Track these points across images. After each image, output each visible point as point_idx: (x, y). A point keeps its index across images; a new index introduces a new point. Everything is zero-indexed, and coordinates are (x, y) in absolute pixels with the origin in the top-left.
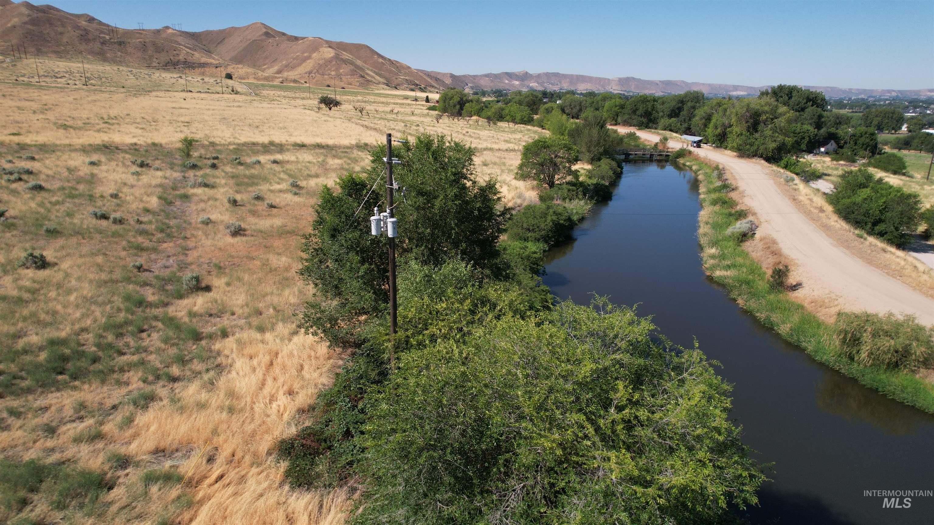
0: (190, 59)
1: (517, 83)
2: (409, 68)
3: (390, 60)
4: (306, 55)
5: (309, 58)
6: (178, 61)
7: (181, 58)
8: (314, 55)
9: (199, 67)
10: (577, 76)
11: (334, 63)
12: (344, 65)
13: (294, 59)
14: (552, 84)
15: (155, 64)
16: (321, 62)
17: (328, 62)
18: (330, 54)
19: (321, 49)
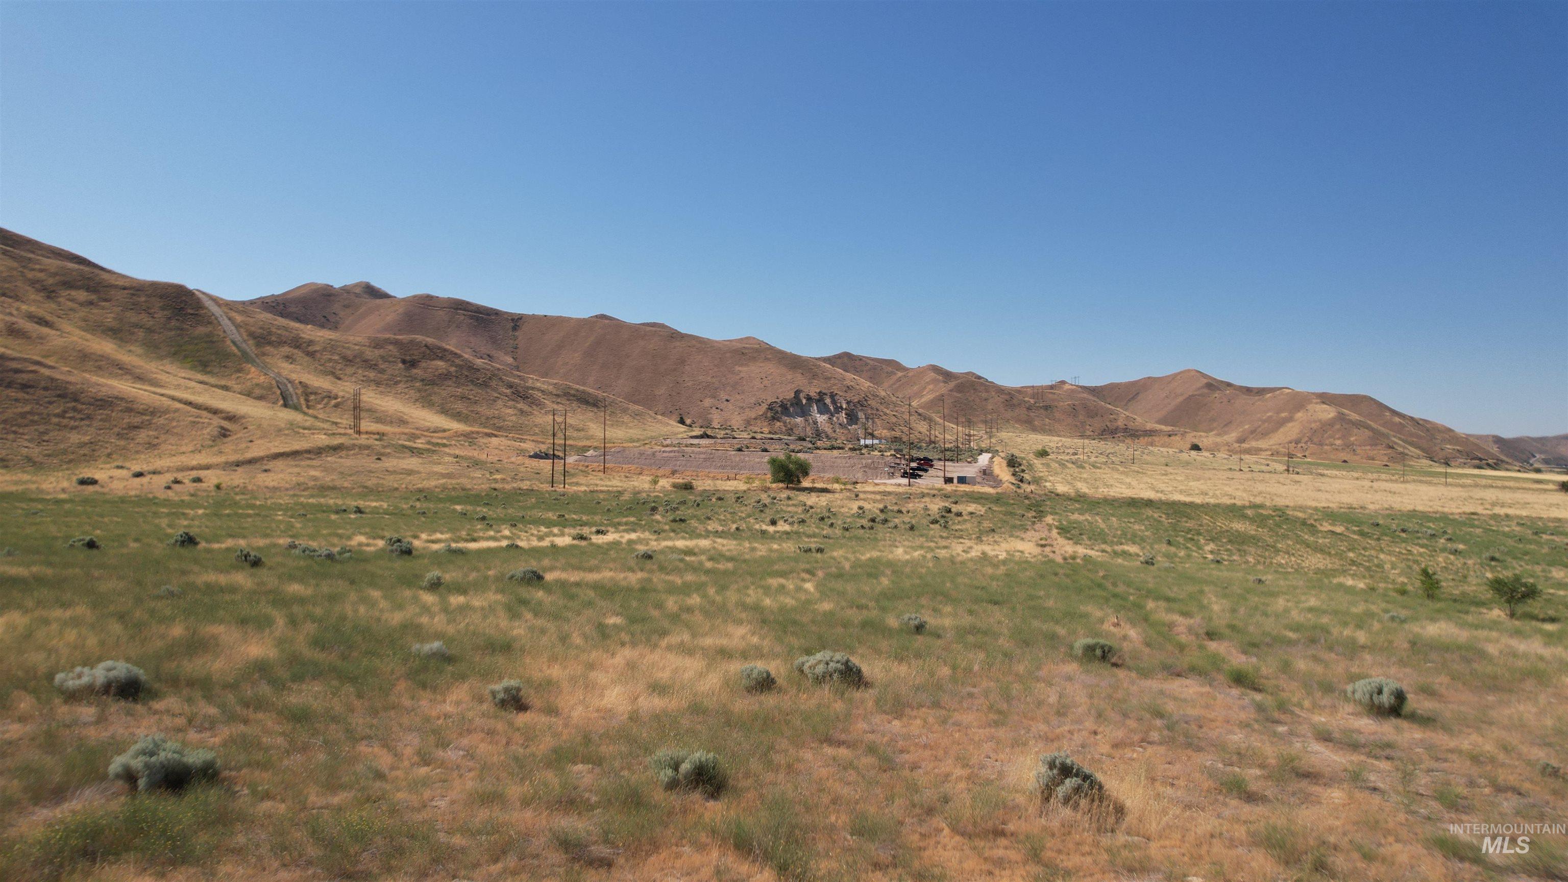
0: (1131, 425)
2: (1450, 430)
3: (1412, 418)
4: (1283, 415)
5: (1290, 419)
6: (1117, 429)
7: (1120, 423)
8: (1299, 415)
9: (1145, 436)
11: (1338, 426)
12: (1356, 430)
13: (1264, 421)
15: (1088, 433)
16: (1313, 425)
17: (1327, 425)
18: (1328, 413)
19: (1309, 407)
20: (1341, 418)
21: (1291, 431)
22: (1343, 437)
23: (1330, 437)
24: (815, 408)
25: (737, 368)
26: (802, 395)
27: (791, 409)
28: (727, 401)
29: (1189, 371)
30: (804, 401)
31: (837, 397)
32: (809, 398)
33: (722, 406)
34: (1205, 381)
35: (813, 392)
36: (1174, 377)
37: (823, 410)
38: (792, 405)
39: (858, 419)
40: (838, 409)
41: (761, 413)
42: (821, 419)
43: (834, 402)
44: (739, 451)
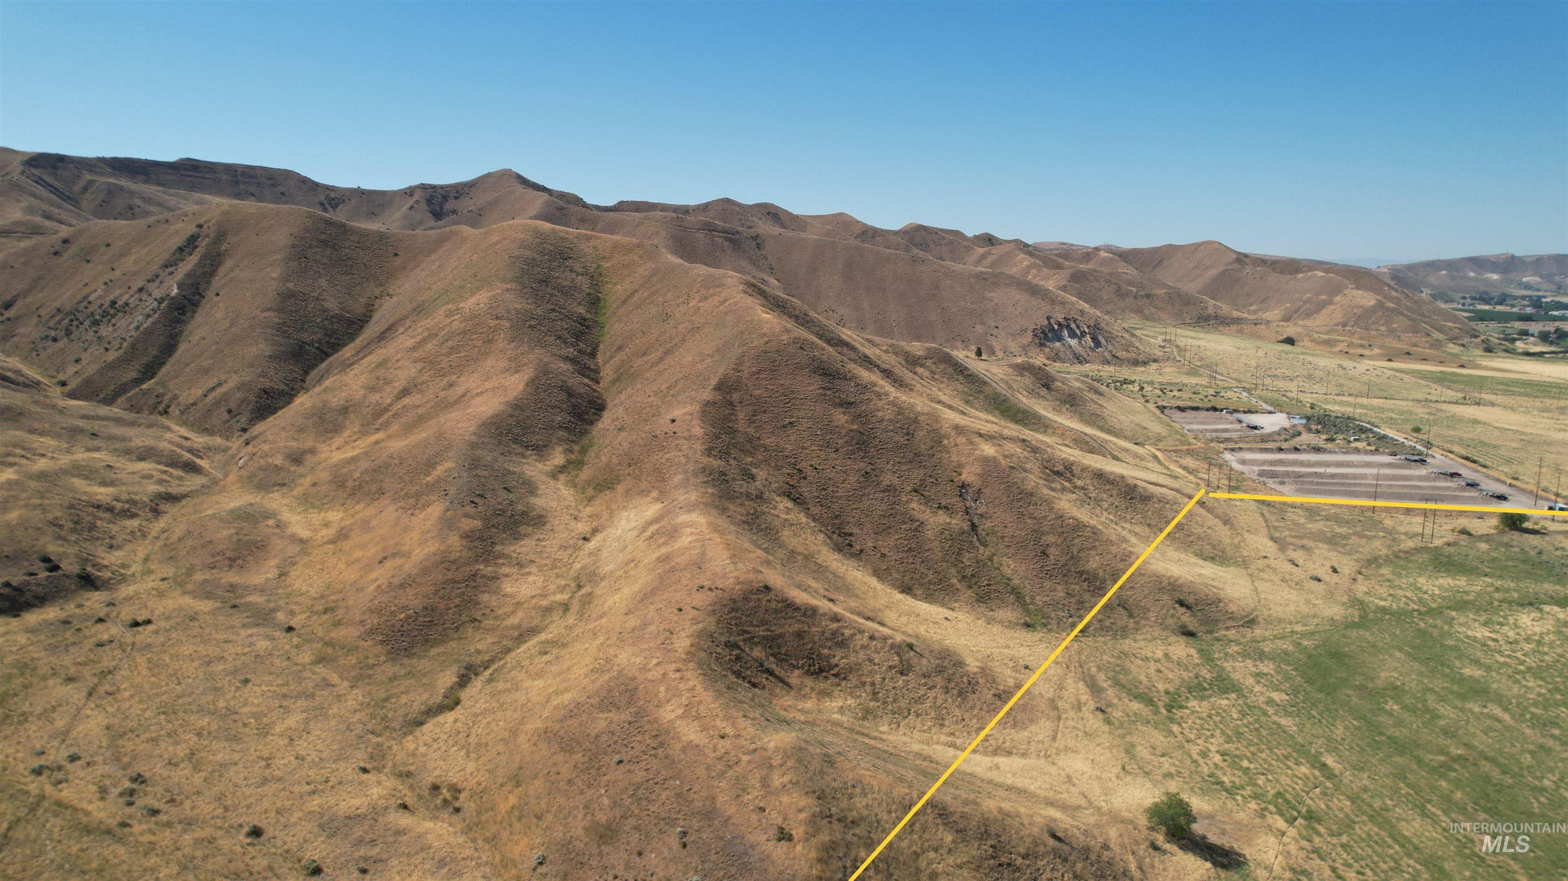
0: (1219, 313)
4: (1323, 297)
5: (1330, 302)
6: (1209, 316)
7: (1210, 311)
8: (1338, 299)
9: (1233, 323)
11: (1380, 314)
13: (1305, 302)
15: (1188, 321)
16: (1356, 311)
17: (1369, 312)
19: (1346, 292)
20: (1380, 305)
21: (1334, 313)
22: (1386, 324)
23: (1374, 323)
24: (1066, 333)
25: (988, 294)
26: (1052, 321)
27: (1050, 335)
28: (996, 327)
29: (1211, 242)
30: (1056, 327)
31: (1078, 322)
32: (1060, 325)
33: (995, 332)
34: (1234, 256)
35: (1060, 317)
36: (1197, 246)
37: (1073, 335)
38: (1049, 331)
39: (1100, 342)
40: (1083, 334)
41: (1030, 340)
42: (1073, 342)
43: (1078, 327)
44: (1280, 450)
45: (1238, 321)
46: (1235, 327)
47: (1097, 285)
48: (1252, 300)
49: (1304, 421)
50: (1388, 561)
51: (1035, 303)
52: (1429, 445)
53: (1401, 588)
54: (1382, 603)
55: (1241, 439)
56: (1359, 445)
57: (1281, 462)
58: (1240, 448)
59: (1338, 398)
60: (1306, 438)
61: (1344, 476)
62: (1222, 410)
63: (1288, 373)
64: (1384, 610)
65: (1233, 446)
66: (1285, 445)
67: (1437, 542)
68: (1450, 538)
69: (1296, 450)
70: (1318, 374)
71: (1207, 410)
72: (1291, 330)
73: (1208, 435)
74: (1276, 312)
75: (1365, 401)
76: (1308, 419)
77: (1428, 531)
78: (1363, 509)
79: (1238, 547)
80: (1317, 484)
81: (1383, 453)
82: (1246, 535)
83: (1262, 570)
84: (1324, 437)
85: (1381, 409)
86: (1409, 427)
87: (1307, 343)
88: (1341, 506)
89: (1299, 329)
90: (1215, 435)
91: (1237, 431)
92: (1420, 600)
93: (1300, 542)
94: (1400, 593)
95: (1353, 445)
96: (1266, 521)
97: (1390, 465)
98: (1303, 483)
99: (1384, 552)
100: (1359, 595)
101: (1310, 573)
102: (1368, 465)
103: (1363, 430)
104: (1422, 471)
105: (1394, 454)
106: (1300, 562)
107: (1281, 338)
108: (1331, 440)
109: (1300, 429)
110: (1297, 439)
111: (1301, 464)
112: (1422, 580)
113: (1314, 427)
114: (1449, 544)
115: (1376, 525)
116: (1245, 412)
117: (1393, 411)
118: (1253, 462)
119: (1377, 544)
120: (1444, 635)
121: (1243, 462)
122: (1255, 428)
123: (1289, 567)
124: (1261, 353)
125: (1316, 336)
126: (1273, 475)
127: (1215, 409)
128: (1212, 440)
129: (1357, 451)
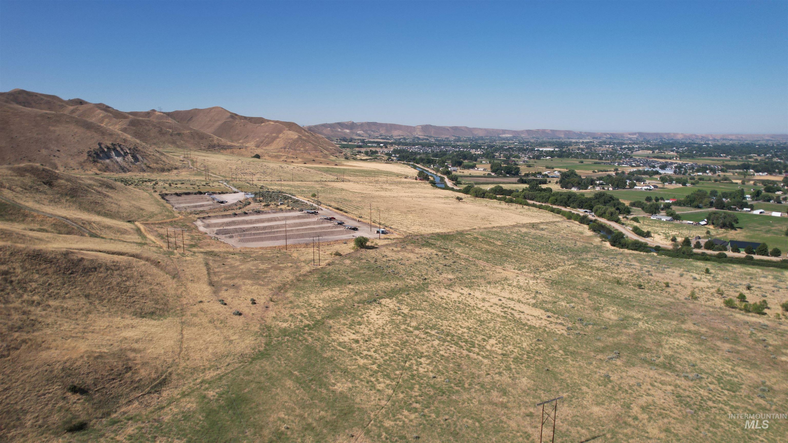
0: (220, 143)
1: (348, 131)
4: (274, 135)
5: (277, 137)
6: (215, 145)
7: (215, 142)
8: (281, 135)
10: (390, 124)
11: (300, 142)
13: (266, 137)
14: (374, 132)
15: (202, 148)
16: (289, 141)
17: (296, 141)
18: (294, 135)
19: (284, 132)
20: (300, 138)
21: (279, 143)
22: (304, 147)
23: (297, 147)
24: (113, 153)
25: (52, 128)
26: (103, 146)
27: (101, 155)
28: (58, 151)
29: (218, 107)
30: (106, 150)
31: (122, 146)
32: (108, 148)
34: (229, 114)
35: (109, 143)
36: (210, 109)
37: (118, 154)
38: (101, 152)
39: (138, 159)
40: (126, 154)
41: (86, 158)
42: (119, 159)
43: (122, 150)
44: (235, 215)
45: (230, 147)
46: (229, 151)
47: (147, 128)
48: (240, 137)
49: (253, 196)
50: (293, 285)
51: (90, 134)
52: (319, 203)
53: (298, 307)
54: (285, 325)
55: (211, 210)
56: (283, 207)
57: (233, 223)
58: (209, 216)
59: (278, 183)
60: (254, 206)
61: (271, 227)
62: (205, 194)
63: (253, 171)
64: (284, 332)
65: (202, 215)
66: (238, 212)
67: (323, 264)
68: (330, 260)
69: (246, 214)
70: (269, 171)
71: (196, 194)
72: (259, 151)
73: (189, 211)
74: (252, 143)
75: (291, 183)
76: (256, 194)
77: (317, 257)
78: (280, 248)
79: (179, 297)
80: (254, 234)
81: (296, 210)
82: (189, 284)
83: (195, 315)
84: (263, 204)
85: (299, 187)
86: (310, 194)
87: (267, 157)
88: (266, 248)
89: (262, 151)
90: (193, 209)
91: (210, 205)
92: (311, 315)
93: (231, 282)
94: (298, 311)
95: (279, 207)
96: (208, 269)
97: (299, 217)
98: (245, 235)
99: (291, 277)
100: (269, 321)
101: (234, 310)
102: (286, 218)
103: (286, 198)
104: (315, 219)
105: (301, 210)
106: (228, 301)
107: (253, 155)
108: (267, 205)
109: (250, 200)
110: (248, 207)
111: (247, 222)
112: (312, 296)
113: (258, 199)
114: (329, 265)
115: (287, 257)
116: (219, 193)
117: (304, 187)
118: (215, 225)
119: (286, 273)
120: (325, 345)
121: (208, 226)
122: (222, 202)
123: (218, 307)
124: (240, 162)
125: (271, 153)
126: (225, 232)
127: (200, 193)
128: (191, 213)
129: (281, 210)
